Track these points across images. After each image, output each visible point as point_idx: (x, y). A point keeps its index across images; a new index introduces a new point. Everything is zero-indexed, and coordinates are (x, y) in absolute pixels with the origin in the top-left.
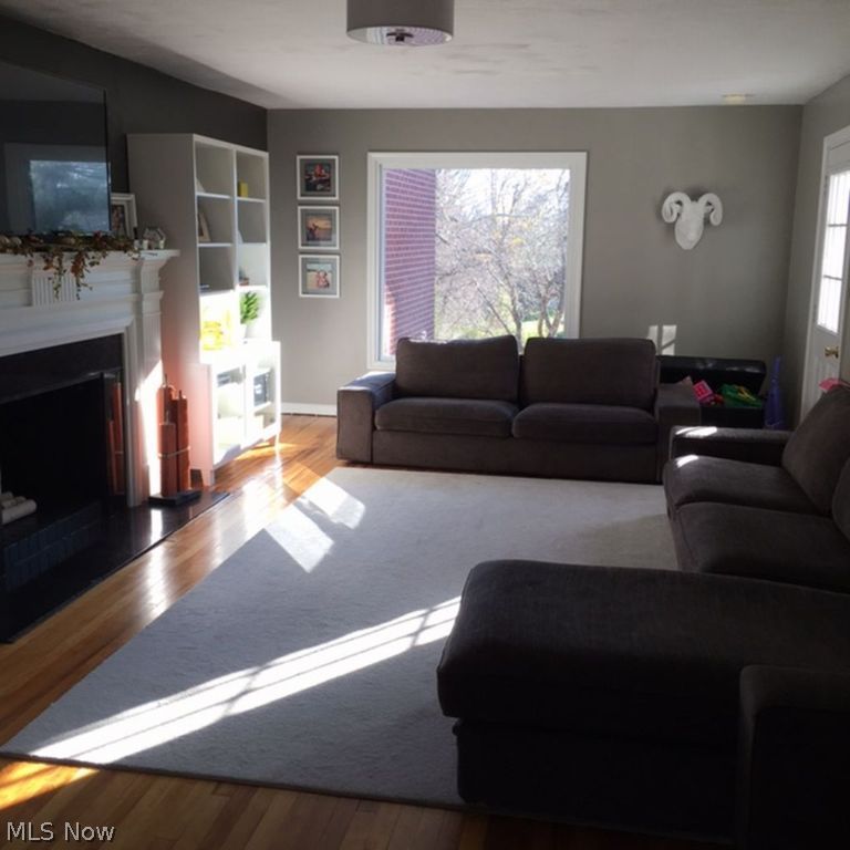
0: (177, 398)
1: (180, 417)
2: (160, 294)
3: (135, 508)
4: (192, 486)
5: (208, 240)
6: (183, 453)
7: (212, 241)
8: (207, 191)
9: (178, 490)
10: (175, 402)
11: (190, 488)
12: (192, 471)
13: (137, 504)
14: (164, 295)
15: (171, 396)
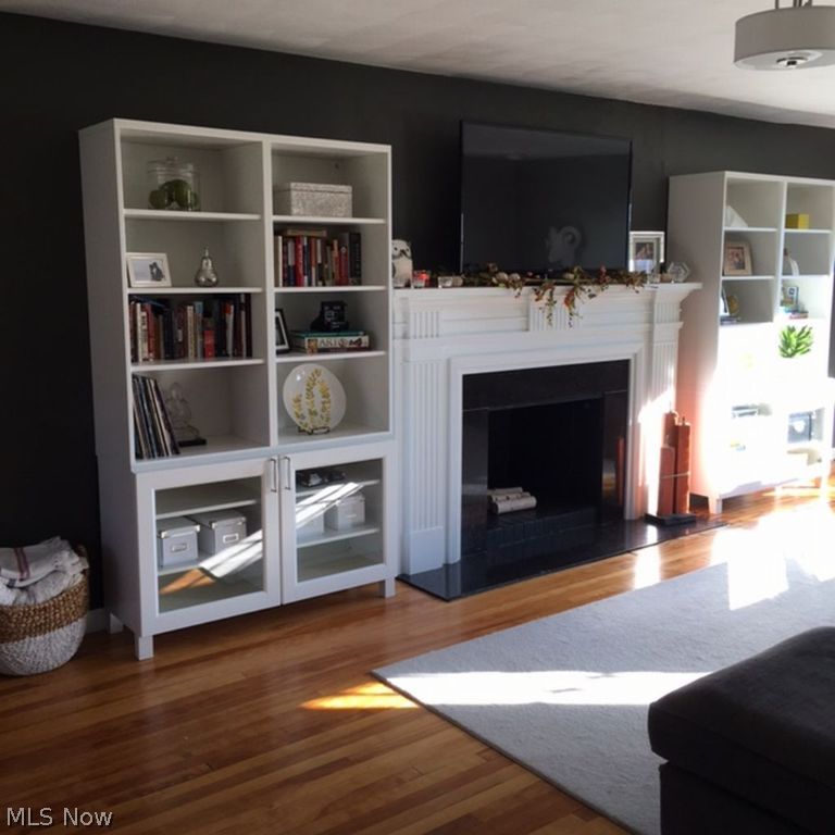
0: (681, 424)
1: (680, 442)
2: (680, 325)
3: (631, 521)
4: (690, 509)
5: (750, 273)
6: (682, 477)
7: (754, 274)
8: (749, 226)
9: (674, 512)
10: (677, 427)
11: (688, 512)
12: (692, 496)
13: (633, 518)
14: (684, 325)
15: (674, 421)
